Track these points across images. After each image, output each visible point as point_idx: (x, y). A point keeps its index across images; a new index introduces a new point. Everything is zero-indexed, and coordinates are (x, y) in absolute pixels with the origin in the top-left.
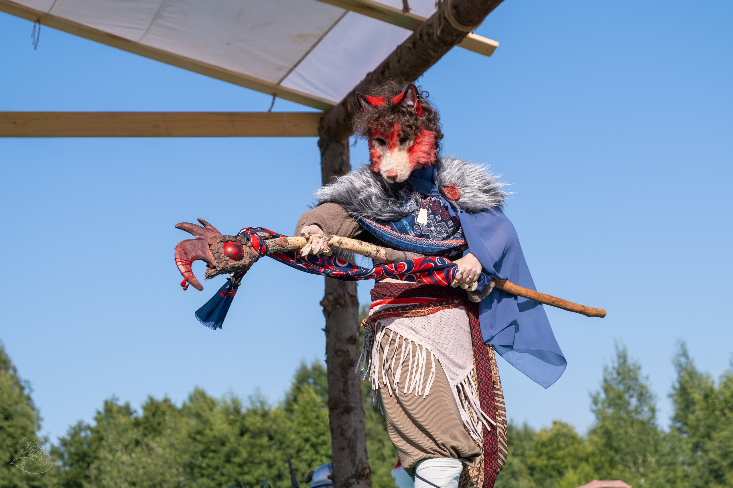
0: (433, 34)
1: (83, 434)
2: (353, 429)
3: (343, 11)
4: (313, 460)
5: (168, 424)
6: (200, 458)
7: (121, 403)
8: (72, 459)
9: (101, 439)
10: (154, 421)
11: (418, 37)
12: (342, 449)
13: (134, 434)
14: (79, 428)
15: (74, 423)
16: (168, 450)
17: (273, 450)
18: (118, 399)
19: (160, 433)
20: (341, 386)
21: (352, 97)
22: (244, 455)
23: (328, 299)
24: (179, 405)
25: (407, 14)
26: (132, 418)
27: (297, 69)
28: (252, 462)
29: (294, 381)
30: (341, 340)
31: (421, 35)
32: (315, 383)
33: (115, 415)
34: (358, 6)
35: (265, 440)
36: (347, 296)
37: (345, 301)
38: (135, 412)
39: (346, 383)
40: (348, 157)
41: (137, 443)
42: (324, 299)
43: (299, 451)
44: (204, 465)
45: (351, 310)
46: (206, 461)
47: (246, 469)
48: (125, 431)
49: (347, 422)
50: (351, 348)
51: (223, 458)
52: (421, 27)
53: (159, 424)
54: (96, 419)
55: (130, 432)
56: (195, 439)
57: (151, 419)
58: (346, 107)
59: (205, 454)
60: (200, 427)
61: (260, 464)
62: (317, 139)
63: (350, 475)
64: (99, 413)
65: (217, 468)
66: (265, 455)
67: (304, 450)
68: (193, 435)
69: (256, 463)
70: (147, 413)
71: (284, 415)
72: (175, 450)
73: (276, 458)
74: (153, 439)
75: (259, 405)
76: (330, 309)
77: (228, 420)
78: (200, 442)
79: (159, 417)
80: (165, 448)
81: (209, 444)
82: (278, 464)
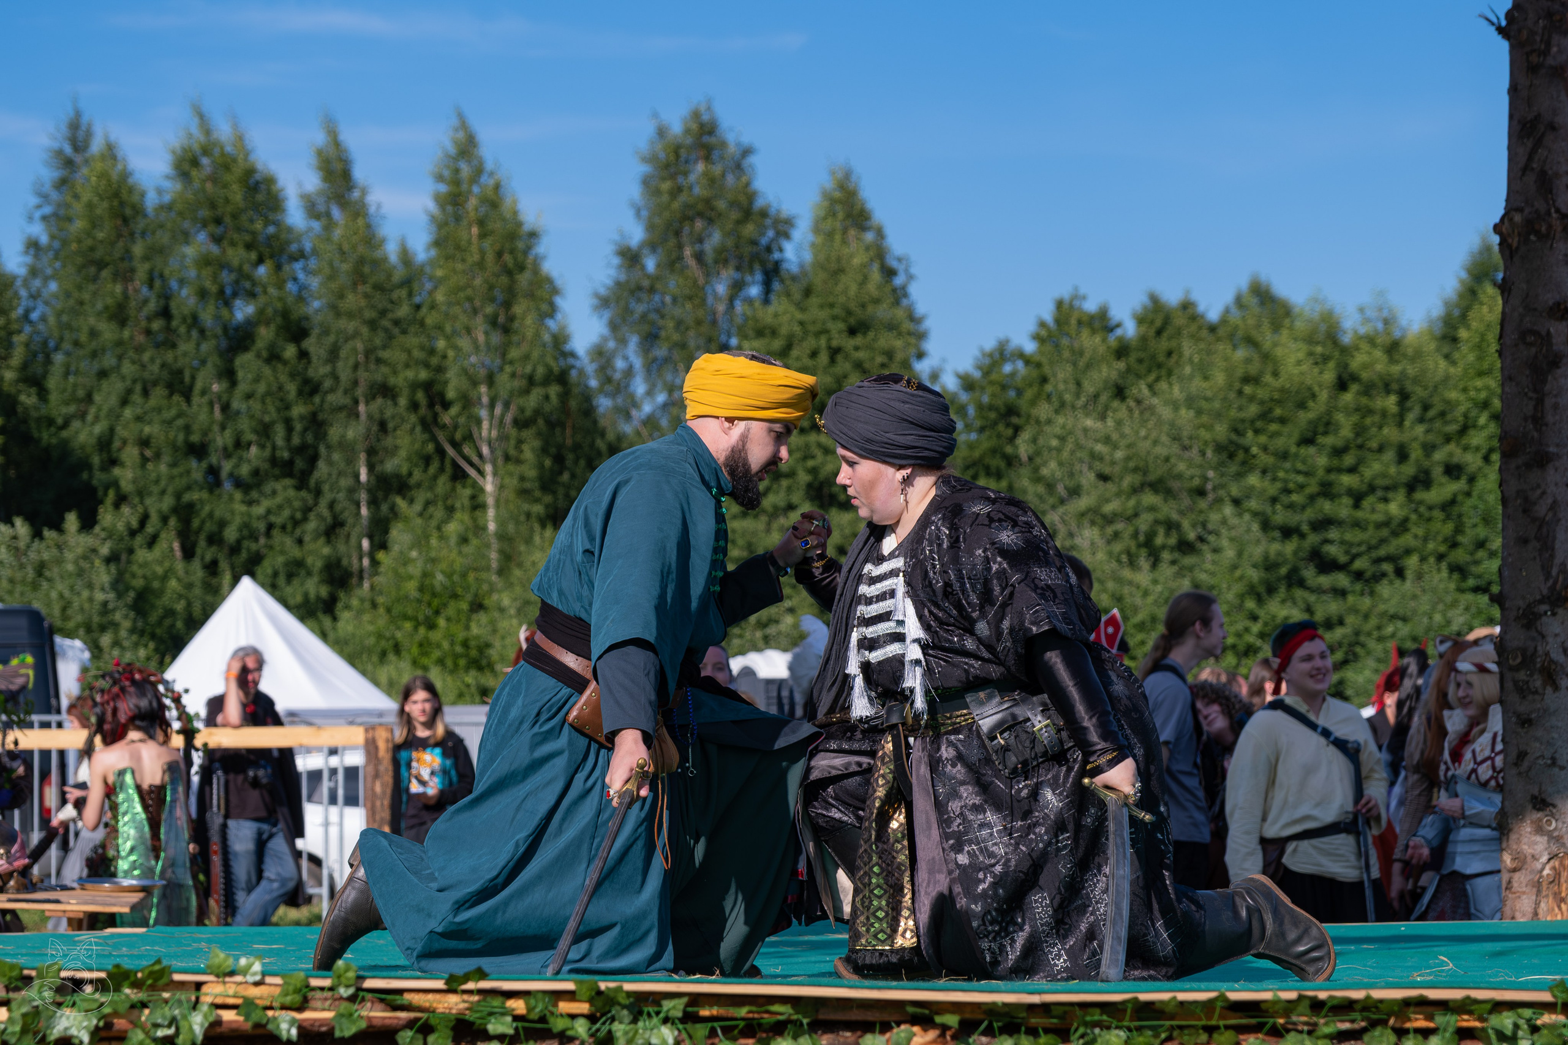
1: (1008, 368)
2: (1550, 501)
5: (1188, 352)
6: (1250, 434)
7: (1091, 306)
8: (983, 418)
9: (1044, 380)
10: (1160, 346)
12: (1525, 541)
13: (1115, 370)
14: (1001, 354)
15: (990, 345)
16: (1185, 410)
17: (1407, 423)
18: (1084, 298)
19: (1170, 373)
20: (1529, 408)
22: (1346, 430)
23: (1511, 220)
24: (1213, 315)
26: (1112, 339)
28: (1362, 447)
29: (1464, 275)
30: (1535, 309)
33: (1075, 331)
35: (1391, 402)
36: (1554, 215)
37: (1550, 227)
38: (1118, 325)
39: (1540, 402)
41: (1120, 393)
42: (1502, 220)
44: (1258, 448)
46: (1263, 439)
47: (1349, 460)
48: (1094, 364)
49: (1538, 486)
51: (1296, 435)
53: (1169, 354)
54: (1036, 337)
55: (1105, 368)
56: (1240, 393)
57: (1153, 342)
59: (1259, 424)
60: (1253, 369)
61: (1379, 450)
63: (1538, 597)
64: (1042, 324)
65: (1284, 456)
66: (1390, 433)
67: (1474, 426)
68: (1237, 385)
69: (1369, 450)
70: (1143, 329)
71: (1438, 350)
72: (1199, 412)
73: (1415, 439)
74: (1150, 387)
75: (1380, 326)
76: (1515, 245)
77: (1311, 354)
78: (1252, 399)
79: (1170, 339)
80: (1176, 407)
81: (1270, 404)
82: (1418, 452)
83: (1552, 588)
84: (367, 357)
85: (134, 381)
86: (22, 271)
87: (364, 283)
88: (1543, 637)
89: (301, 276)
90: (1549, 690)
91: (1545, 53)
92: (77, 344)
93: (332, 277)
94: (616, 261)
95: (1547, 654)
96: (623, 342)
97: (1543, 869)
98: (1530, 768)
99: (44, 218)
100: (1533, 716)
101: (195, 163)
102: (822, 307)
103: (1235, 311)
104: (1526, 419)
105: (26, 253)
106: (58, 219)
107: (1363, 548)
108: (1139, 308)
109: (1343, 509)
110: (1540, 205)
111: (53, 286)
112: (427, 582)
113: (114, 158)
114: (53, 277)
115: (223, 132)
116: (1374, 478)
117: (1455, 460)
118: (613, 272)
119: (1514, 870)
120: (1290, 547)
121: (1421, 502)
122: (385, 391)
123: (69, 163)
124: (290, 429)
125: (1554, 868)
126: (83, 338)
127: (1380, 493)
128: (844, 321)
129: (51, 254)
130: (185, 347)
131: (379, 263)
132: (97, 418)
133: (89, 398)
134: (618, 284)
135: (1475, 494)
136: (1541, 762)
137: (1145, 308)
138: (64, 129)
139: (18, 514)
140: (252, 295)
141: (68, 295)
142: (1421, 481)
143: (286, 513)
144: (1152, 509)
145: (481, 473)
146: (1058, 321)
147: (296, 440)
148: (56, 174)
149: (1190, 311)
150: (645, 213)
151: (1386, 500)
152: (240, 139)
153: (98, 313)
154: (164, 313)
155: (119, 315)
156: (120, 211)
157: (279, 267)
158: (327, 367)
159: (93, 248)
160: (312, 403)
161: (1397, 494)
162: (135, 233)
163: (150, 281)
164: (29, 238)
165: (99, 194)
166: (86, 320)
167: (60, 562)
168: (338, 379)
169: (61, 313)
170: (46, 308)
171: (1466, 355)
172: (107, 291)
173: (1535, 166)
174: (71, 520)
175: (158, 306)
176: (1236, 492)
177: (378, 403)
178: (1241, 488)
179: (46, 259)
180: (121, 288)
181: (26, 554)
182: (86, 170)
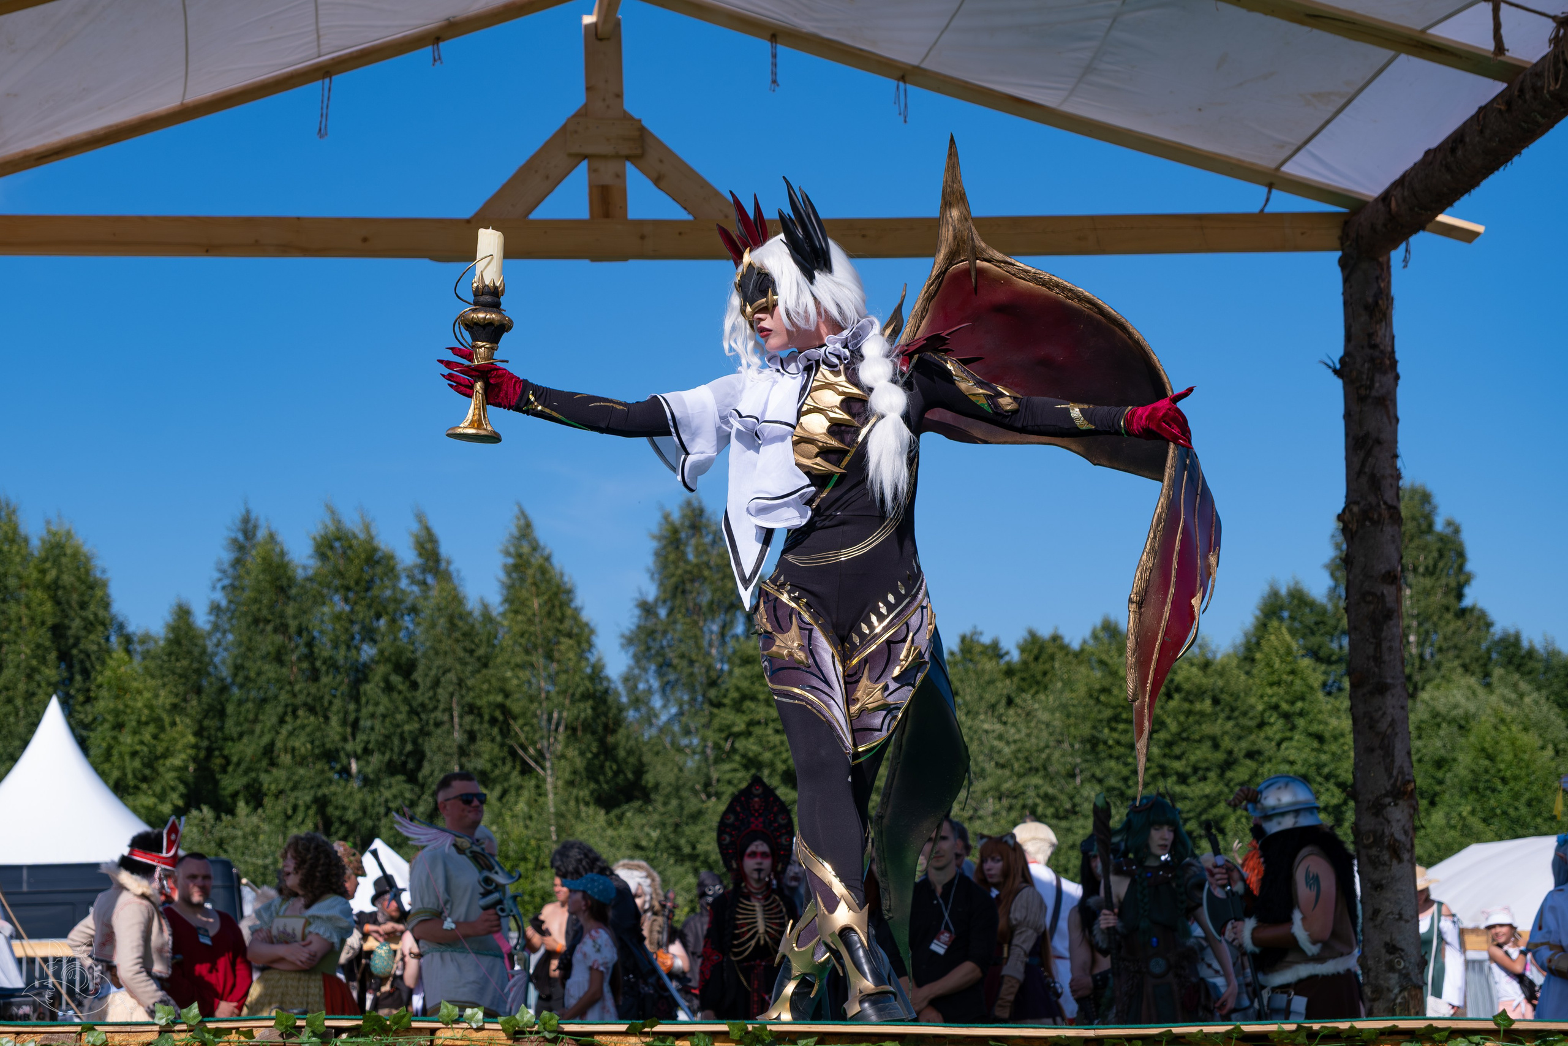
0: (1542, 88)
2: (1389, 719)
3: (1390, 53)
4: (1284, 739)
5: (1059, 673)
6: (1106, 731)
7: (986, 639)
10: (1037, 668)
11: (1516, 93)
13: (1006, 686)
16: (1057, 715)
17: (1219, 721)
18: (981, 634)
19: (1046, 688)
20: (1370, 650)
21: (1399, 188)
22: (1173, 727)
23: (1351, 511)
24: (1076, 645)
25: (1501, 58)
26: (1003, 663)
27: (1308, 146)
28: (1187, 739)
29: (1257, 612)
30: (1371, 577)
31: (1521, 91)
32: (1290, 617)
33: (977, 658)
34: (1415, 46)
35: (1207, 705)
36: (1383, 507)
37: (1380, 515)
38: (1007, 653)
39: (1378, 645)
40: (1389, 283)
41: (1010, 702)
42: (1344, 510)
43: (1260, 725)
44: (1110, 742)
45: (1389, 530)
46: (1115, 735)
47: (1177, 750)
48: (991, 682)
50: (1388, 590)
52: (1521, 76)
55: (999, 685)
56: (1098, 701)
57: (1032, 665)
58: (1389, 205)
59: (1113, 725)
60: (1107, 683)
61: (1200, 741)
62: (1339, 254)
63: (1383, 792)
66: (1208, 729)
67: (1268, 722)
68: (1096, 694)
69: (1194, 741)
70: (1025, 656)
71: (1239, 667)
72: (1068, 716)
73: (1225, 733)
74: (1033, 696)
76: (1354, 528)
78: (1106, 705)
79: (1044, 663)
80: (1052, 711)
81: (1120, 709)
82: (1227, 743)
83: (1394, 785)
84: (460, 685)
85: (287, 706)
86: (208, 627)
87: (456, 631)
88: (1389, 822)
89: (411, 627)
90: (1395, 862)
91: (1371, 387)
92: (247, 678)
93: (433, 625)
94: (637, 612)
95: (1392, 835)
96: (645, 670)
97: (1396, 998)
98: (1383, 922)
99: (224, 588)
100: (1384, 882)
101: (330, 546)
103: (1091, 642)
104: (1368, 659)
105: (210, 613)
106: (233, 589)
107: (1191, 815)
108: (1021, 641)
110: (1372, 499)
111: (230, 637)
112: (504, 848)
113: (276, 543)
114: (230, 631)
115: (352, 523)
116: (1198, 761)
118: (635, 620)
119: (1374, 1000)
121: (1231, 780)
122: (471, 709)
123: (241, 548)
124: (403, 739)
125: (1404, 998)
126: (252, 675)
127: (1201, 773)
129: (229, 615)
130: (325, 680)
131: (464, 616)
132: (262, 733)
133: (256, 720)
134: (639, 627)
136: (1390, 916)
137: (1025, 641)
138: (238, 522)
139: (205, 804)
140: (374, 641)
141: (240, 644)
142: (1229, 764)
143: (401, 800)
144: (1036, 787)
145: (543, 768)
146: (962, 651)
147: (409, 747)
148: (232, 556)
149: (1059, 642)
150: (657, 577)
151: (1204, 779)
152: (367, 528)
153: (263, 658)
154: (310, 657)
155: (279, 658)
156: (278, 583)
157: (393, 621)
158: (431, 693)
159: (259, 610)
160: (421, 719)
161: (1212, 775)
162: (289, 598)
163: (300, 633)
164: (212, 602)
165: (264, 571)
166: (255, 662)
167: (234, 838)
168: (438, 701)
169: (236, 657)
170: (225, 654)
171: (1260, 671)
172: (269, 641)
173: (1367, 470)
174: (242, 807)
175: (305, 650)
176: (1099, 773)
177: (468, 719)
178: (1102, 770)
179: (225, 618)
180: (279, 639)
181: (211, 832)
182: (254, 553)
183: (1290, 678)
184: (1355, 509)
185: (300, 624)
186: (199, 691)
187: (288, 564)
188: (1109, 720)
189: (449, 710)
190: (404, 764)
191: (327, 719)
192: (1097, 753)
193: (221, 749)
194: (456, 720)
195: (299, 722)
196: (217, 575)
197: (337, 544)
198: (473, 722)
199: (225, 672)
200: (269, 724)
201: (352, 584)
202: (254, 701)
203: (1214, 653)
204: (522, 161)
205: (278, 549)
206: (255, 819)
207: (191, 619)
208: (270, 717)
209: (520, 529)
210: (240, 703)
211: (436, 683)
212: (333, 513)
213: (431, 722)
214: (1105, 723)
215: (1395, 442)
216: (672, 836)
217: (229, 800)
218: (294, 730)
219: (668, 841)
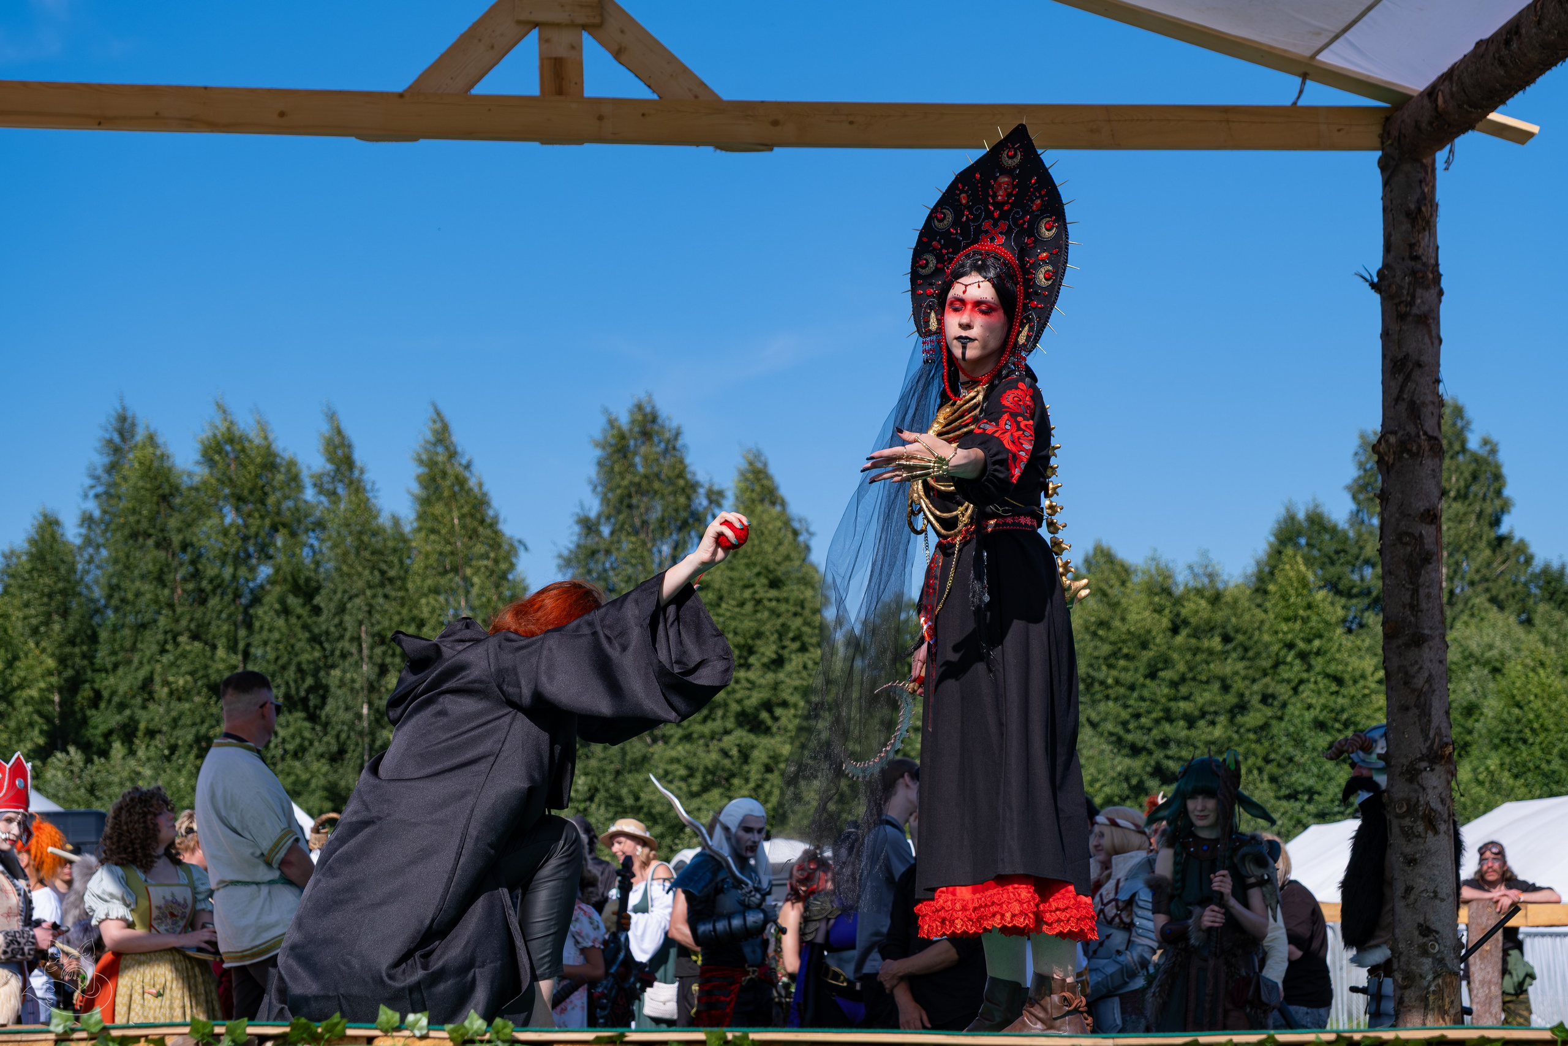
2: (1426, 674)
4: (1301, 682)
6: (1104, 668)
12: (1406, 709)
17: (1229, 661)
20: (1407, 597)
21: (1447, 83)
22: (1181, 666)
23: (1387, 441)
27: (1347, 35)
28: (1194, 679)
29: (1272, 539)
30: (1409, 515)
32: (1308, 544)
35: (1216, 643)
36: (1423, 437)
37: (1419, 447)
39: (1416, 592)
40: (1433, 189)
42: (1379, 441)
43: (1276, 665)
44: (1110, 681)
45: (1429, 463)
46: (1115, 673)
47: (1184, 690)
49: (1415, 661)
50: (1427, 531)
51: (1142, 670)
56: (1095, 634)
58: (1436, 100)
59: (1112, 661)
60: (1105, 613)
61: (1207, 682)
63: (1418, 755)
65: (1132, 688)
66: (1216, 667)
67: (1284, 663)
68: (1093, 628)
69: (1201, 682)
71: (1250, 599)
73: (1236, 673)
75: (1206, 581)
76: (1391, 461)
77: (1151, 603)
78: (1101, 639)
81: (1119, 645)
82: (1239, 685)
83: (1430, 748)
84: (370, 612)
85: (167, 632)
86: (78, 541)
87: (366, 549)
88: (1424, 789)
89: (316, 544)
90: (1430, 834)
91: (1411, 303)
92: (123, 600)
93: (340, 542)
94: (577, 529)
95: (1428, 803)
98: (1417, 899)
99: (97, 496)
100: (1418, 856)
101: (219, 451)
102: (748, 566)
104: (1404, 606)
105: (81, 525)
106: (108, 496)
109: (1179, 730)
110: (1411, 428)
111: (104, 553)
113: (157, 445)
114: (104, 546)
115: (246, 424)
116: (1204, 705)
117: (1270, 691)
118: (575, 538)
120: (1137, 764)
121: (1240, 726)
122: (382, 640)
123: (117, 450)
124: (301, 671)
126: (130, 596)
127: (1208, 717)
128: (767, 577)
129: (103, 527)
130: (211, 602)
131: (375, 531)
132: (141, 663)
133: (133, 648)
134: (579, 546)
135: (1286, 718)
138: (113, 421)
139: (72, 744)
140: (271, 559)
141: (116, 561)
142: (1242, 707)
143: (298, 740)
147: (310, 681)
148: (107, 460)
150: (599, 489)
151: (1213, 723)
152: (263, 428)
153: (143, 577)
154: (196, 575)
155: (160, 579)
156: (161, 492)
157: (293, 534)
158: (336, 620)
159: (138, 522)
160: (324, 649)
161: (1222, 719)
162: (172, 508)
163: (184, 547)
164: (84, 513)
165: (142, 477)
166: (133, 581)
167: (109, 784)
168: (345, 630)
169: (111, 576)
170: (99, 572)
171: (1275, 605)
172: (148, 558)
173: (1405, 396)
174: (118, 748)
175: (191, 569)
176: (1094, 717)
177: (379, 650)
178: (1099, 713)
179: (98, 531)
180: (162, 554)
181: (80, 777)
182: (131, 456)
183: (1309, 612)
184: (1392, 439)
185: (184, 538)
186: (65, 613)
187: (170, 469)
188: (1106, 659)
189: (357, 639)
190: (305, 701)
191: (214, 647)
192: (1093, 694)
193: (93, 681)
194: (366, 652)
195: (180, 650)
196: (88, 482)
197: (228, 448)
198: (384, 653)
199: (98, 593)
200: (148, 653)
201: (246, 492)
202: (131, 628)
203: (1226, 583)
204: (464, 27)
205: (158, 453)
206: (132, 763)
207: (60, 531)
208: (149, 645)
209: (436, 432)
210: (115, 629)
211: (342, 609)
212: (224, 412)
213: (337, 653)
214: (1101, 661)
215: (1439, 365)
216: (612, 785)
217: (101, 740)
218: (177, 659)
219: (607, 791)
